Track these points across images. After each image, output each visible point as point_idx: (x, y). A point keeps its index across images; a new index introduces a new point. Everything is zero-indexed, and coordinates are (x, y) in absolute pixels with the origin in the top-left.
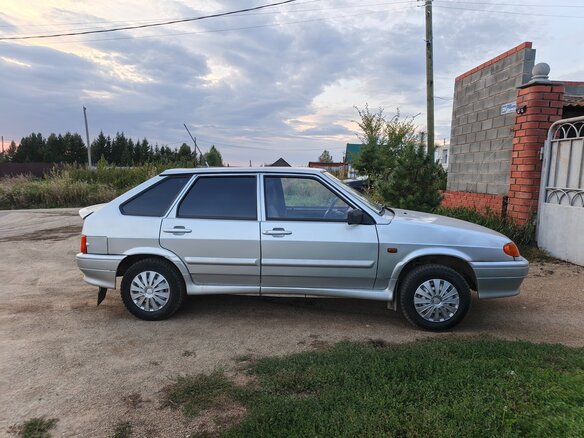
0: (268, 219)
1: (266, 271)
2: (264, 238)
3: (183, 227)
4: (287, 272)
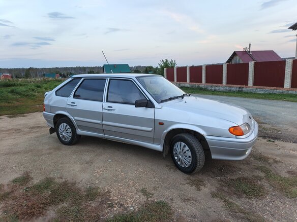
0: (107, 101)
1: (105, 128)
2: (104, 111)
3: (74, 103)
4: (113, 129)
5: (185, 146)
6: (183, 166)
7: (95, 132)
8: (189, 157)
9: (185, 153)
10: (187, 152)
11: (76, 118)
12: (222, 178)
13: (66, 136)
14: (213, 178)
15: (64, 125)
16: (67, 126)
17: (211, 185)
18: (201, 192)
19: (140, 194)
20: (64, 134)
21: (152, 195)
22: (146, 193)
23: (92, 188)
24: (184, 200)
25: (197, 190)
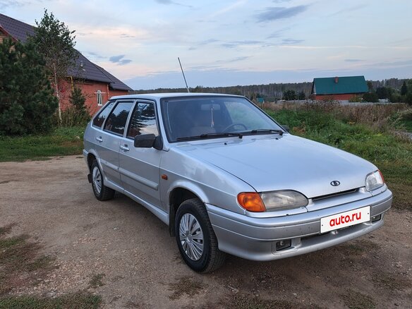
0: (127, 137)
1: (123, 179)
2: (121, 152)
3: (101, 138)
4: (128, 181)
5: (195, 222)
6: (192, 258)
7: (118, 184)
8: (201, 241)
9: (194, 233)
10: (197, 233)
12: (244, 293)
13: (97, 186)
14: (227, 287)
15: (95, 169)
16: (97, 171)
17: (206, 297)
18: (171, 302)
19: (88, 279)
20: (95, 182)
21: (101, 285)
22: (96, 281)
23: (48, 259)
24: (129, 304)
25: (170, 297)
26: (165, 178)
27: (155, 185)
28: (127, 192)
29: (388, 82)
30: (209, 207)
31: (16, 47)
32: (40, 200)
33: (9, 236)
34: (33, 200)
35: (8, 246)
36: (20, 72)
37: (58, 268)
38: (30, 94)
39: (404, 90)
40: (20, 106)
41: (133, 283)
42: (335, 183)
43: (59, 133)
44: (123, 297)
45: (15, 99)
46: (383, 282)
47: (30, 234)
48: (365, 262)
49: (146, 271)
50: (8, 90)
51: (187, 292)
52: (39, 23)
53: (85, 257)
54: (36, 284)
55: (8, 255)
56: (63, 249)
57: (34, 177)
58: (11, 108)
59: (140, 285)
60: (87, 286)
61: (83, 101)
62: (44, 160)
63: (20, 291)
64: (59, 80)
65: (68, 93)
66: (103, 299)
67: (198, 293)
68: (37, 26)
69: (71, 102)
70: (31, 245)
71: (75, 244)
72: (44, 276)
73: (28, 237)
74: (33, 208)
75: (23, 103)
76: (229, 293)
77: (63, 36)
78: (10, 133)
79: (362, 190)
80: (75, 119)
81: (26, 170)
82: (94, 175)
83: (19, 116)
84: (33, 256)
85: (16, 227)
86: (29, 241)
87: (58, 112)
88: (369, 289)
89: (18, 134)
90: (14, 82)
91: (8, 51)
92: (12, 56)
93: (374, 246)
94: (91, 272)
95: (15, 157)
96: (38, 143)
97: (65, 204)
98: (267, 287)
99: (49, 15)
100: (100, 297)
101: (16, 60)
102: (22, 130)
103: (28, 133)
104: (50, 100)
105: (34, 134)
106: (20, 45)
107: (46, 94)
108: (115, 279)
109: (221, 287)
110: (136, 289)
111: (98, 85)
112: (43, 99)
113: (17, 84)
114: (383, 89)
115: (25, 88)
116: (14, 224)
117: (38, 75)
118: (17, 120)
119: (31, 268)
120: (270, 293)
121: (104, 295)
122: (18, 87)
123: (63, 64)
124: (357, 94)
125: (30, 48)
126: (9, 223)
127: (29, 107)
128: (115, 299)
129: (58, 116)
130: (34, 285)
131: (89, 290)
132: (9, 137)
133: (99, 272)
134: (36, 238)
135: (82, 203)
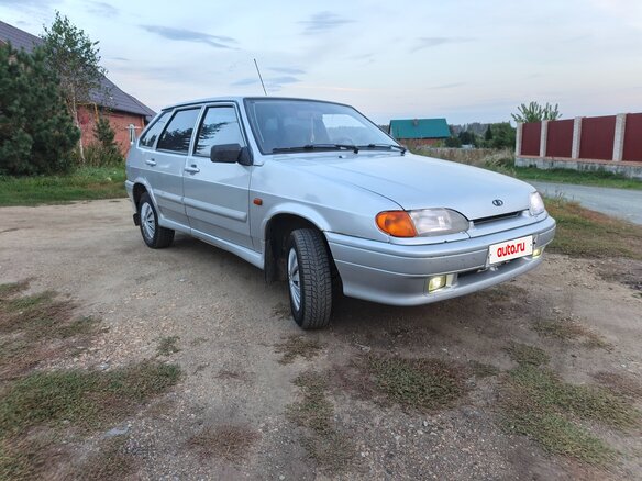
0: (194, 154)
1: (190, 212)
2: (185, 175)
3: (154, 160)
4: (198, 214)
7: (181, 222)
11: (159, 192)
12: (378, 351)
13: (148, 228)
14: (354, 345)
15: (145, 206)
16: (148, 208)
17: (329, 359)
18: (282, 368)
19: (155, 345)
20: (146, 224)
21: (176, 351)
22: (168, 346)
23: (89, 320)
24: (223, 374)
25: (280, 362)
26: (259, 203)
27: (241, 215)
28: (196, 232)
29: (470, 127)
30: (330, 236)
31: (18, 58)
32: (65, 250)
33: (27, 293)
34: (57, 250)
35: (26, 306)
36: (27, 91)
37: (106, 331)
38: (40, 121)
39: (489, 135)
40: (28, 136)
41: (222, 346)
42: (498, 203)
43: (83, 174)
44: (212, 365)
45: (19, 126)
46: (549, 330)
47: (58, 290)
48: (517, 308)
49: (238, 331)
50: (10, 114)
51: (303, 354)
52: (49, 29)
53: (144, 316)
54: (77, 354)
55: (27, 317)
56: (110, 308)
57: (53, 224)
58: (14, 138)
59: (233, 348)
60: (155, 353)
61: (111, 136)
62: (65, 204)
63: (52, 364)
64: (78, 107)
65: (92, 125)
66: (183, 369)
67: (316, 355)
68: (45, 34)
69: (96, 136)
70: (62, 304)
71: (127, 300)
72: (87, 343)
73: (56, 294)
74: (58, 258)
75: (30, 132)
76: (359, 352)
77: (83, 48)
78: (14, 172)
79: (526, 214)
80: (102, 158)
81: (41, 215)
82: (143, 214)
83: (26, 149)
84: (67, 318)
85: (36, 283)
86: (57, 299)
87: (79, 150)
88: (533, 340)
89: (26, 173)
90: (17, 102)
91: (7, 61)
92: (12, 70)
93: (520, 290)
94: (157, 335)
95: (23, 201)
96: (55, 184)
97: (103, 253)
98: (406, 343)
99: (63, 20)
100: (178, 366)
101: (18, 75)
102: (31, 168)
103: (39, 173)
104: (69, 129)
105: (48, 175)
106: (23, 54)
107: (62, 121)
108: (195, 343)
109: (347, 346)
110: (228, 355)
111: (130, 118)
112: (59, 127)
113: (21, 106)
114: (466, 133)
115: (33, 112)
116: (33, 278)
117: (50, 95)
118: (23, 155)
119: (65, 334)
120: (412, 350)
121: (182, 364)
122: (23, 110)
123: (84, 86)
124: (439, 138)
125: (38, 58)
126: (25, 277)
127: (40, 137)
128: (201, 368)
129: (79, 154)
130: (73, 355)
131: (159, 358)
132: (13, 178)
133: (169, 334)
134: (68, 295)
135: (127, 251)
